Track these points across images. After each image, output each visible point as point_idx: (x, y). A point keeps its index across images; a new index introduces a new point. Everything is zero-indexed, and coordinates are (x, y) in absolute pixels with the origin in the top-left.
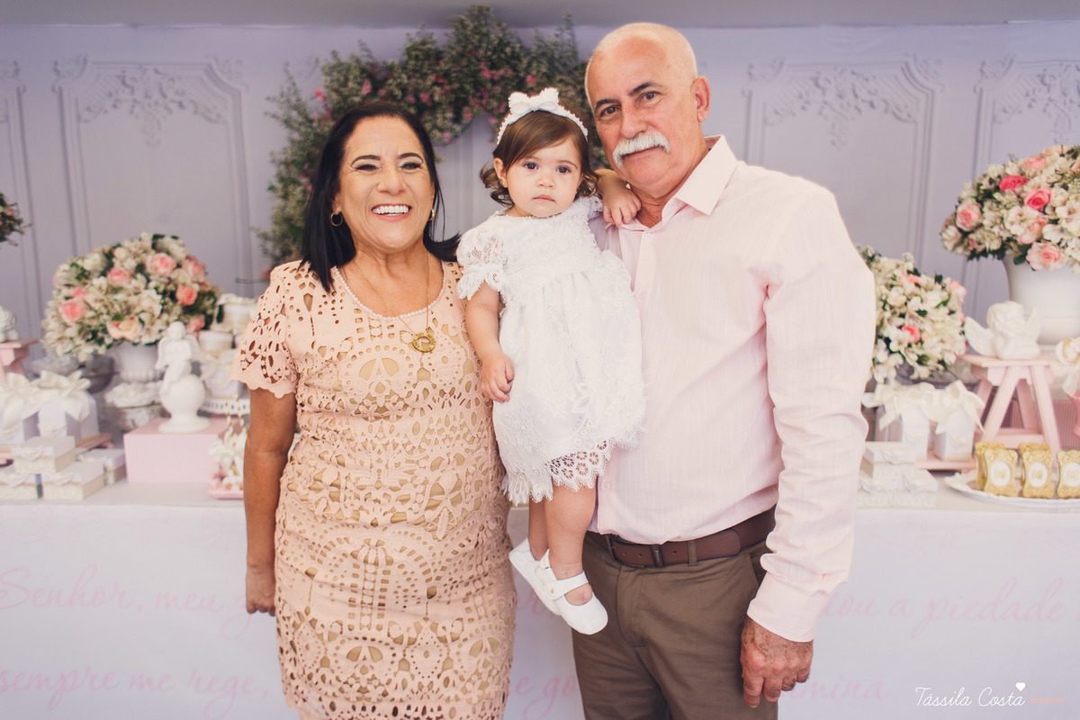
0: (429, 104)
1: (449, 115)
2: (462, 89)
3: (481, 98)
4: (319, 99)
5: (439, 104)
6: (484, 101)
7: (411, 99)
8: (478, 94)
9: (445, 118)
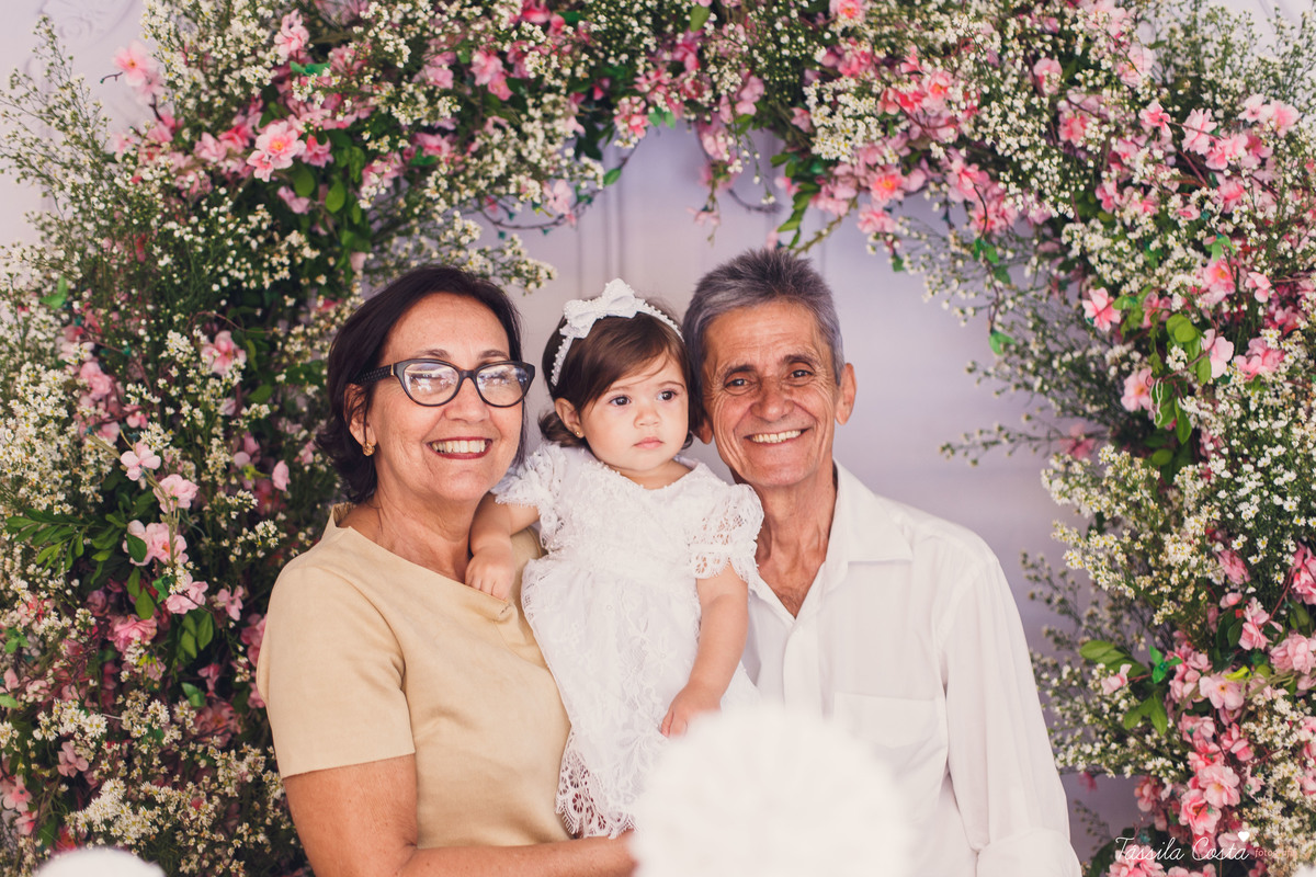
0: (502, 91)
1: (568, 126)
2: (614, 37)
3: (677, 68)
4: (134, 81)
5: (537, 87)
6: (687, 80)
7: (439, 74)
8: (667, 56)
9: (550, 139)
